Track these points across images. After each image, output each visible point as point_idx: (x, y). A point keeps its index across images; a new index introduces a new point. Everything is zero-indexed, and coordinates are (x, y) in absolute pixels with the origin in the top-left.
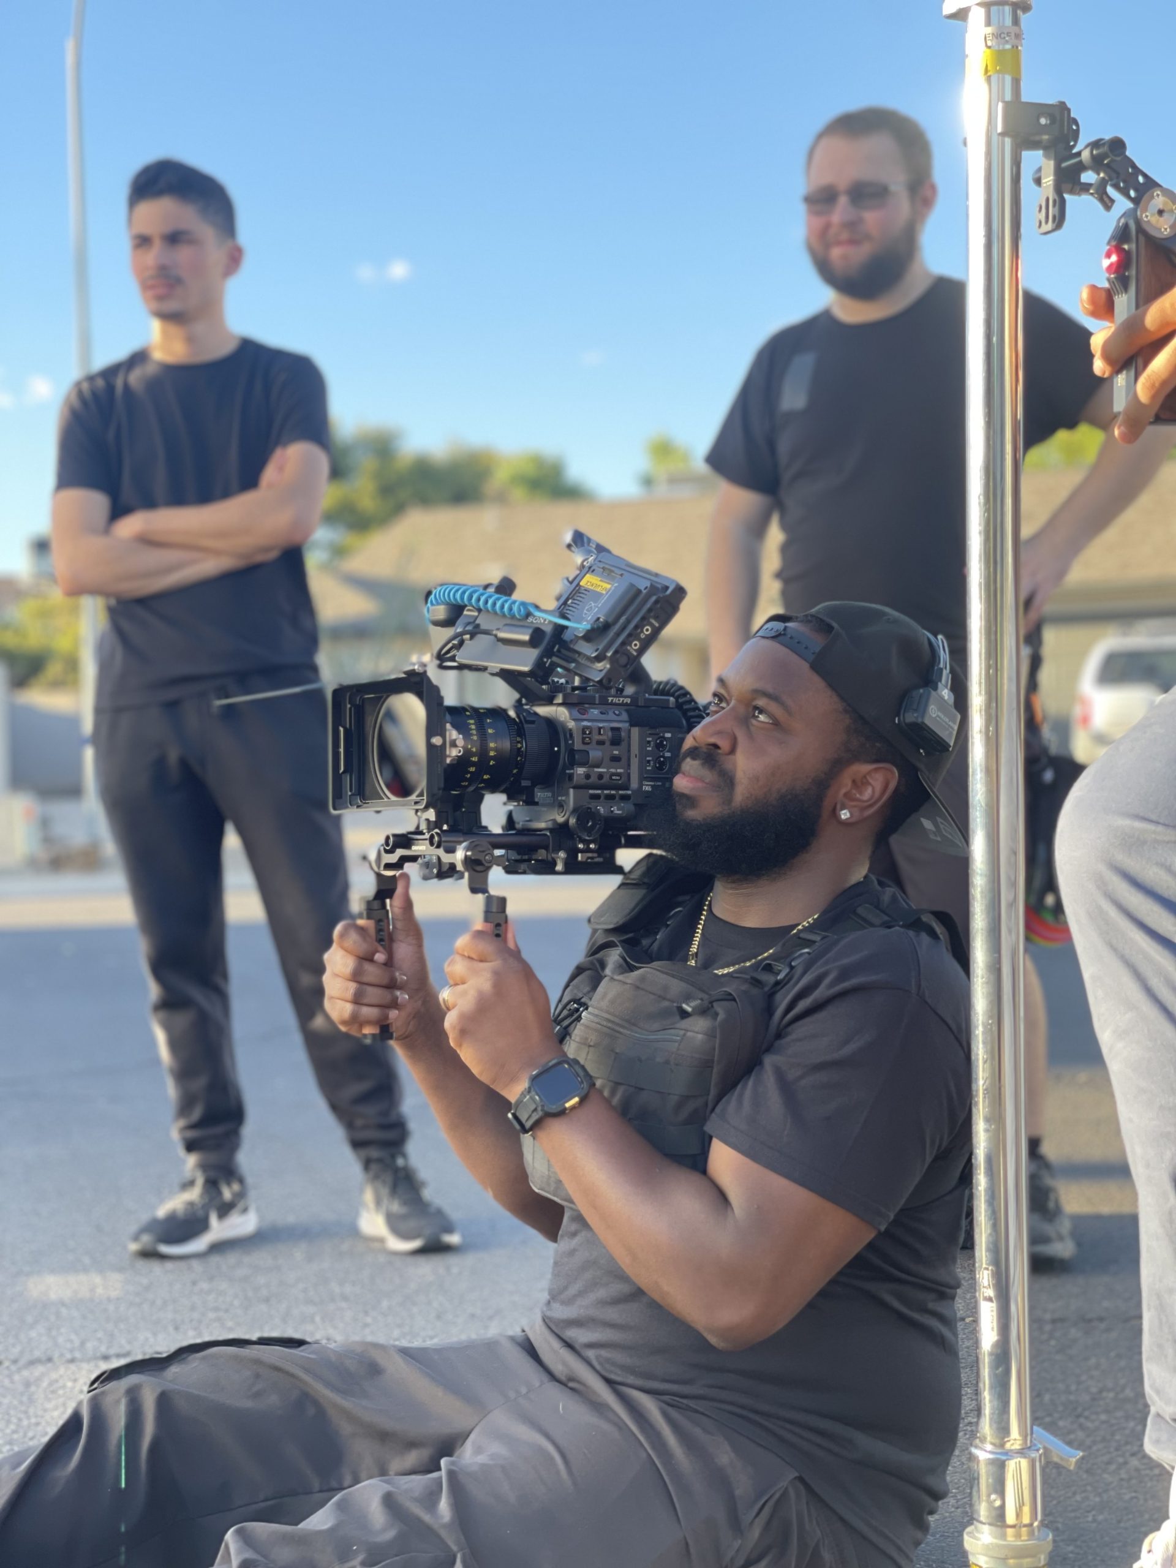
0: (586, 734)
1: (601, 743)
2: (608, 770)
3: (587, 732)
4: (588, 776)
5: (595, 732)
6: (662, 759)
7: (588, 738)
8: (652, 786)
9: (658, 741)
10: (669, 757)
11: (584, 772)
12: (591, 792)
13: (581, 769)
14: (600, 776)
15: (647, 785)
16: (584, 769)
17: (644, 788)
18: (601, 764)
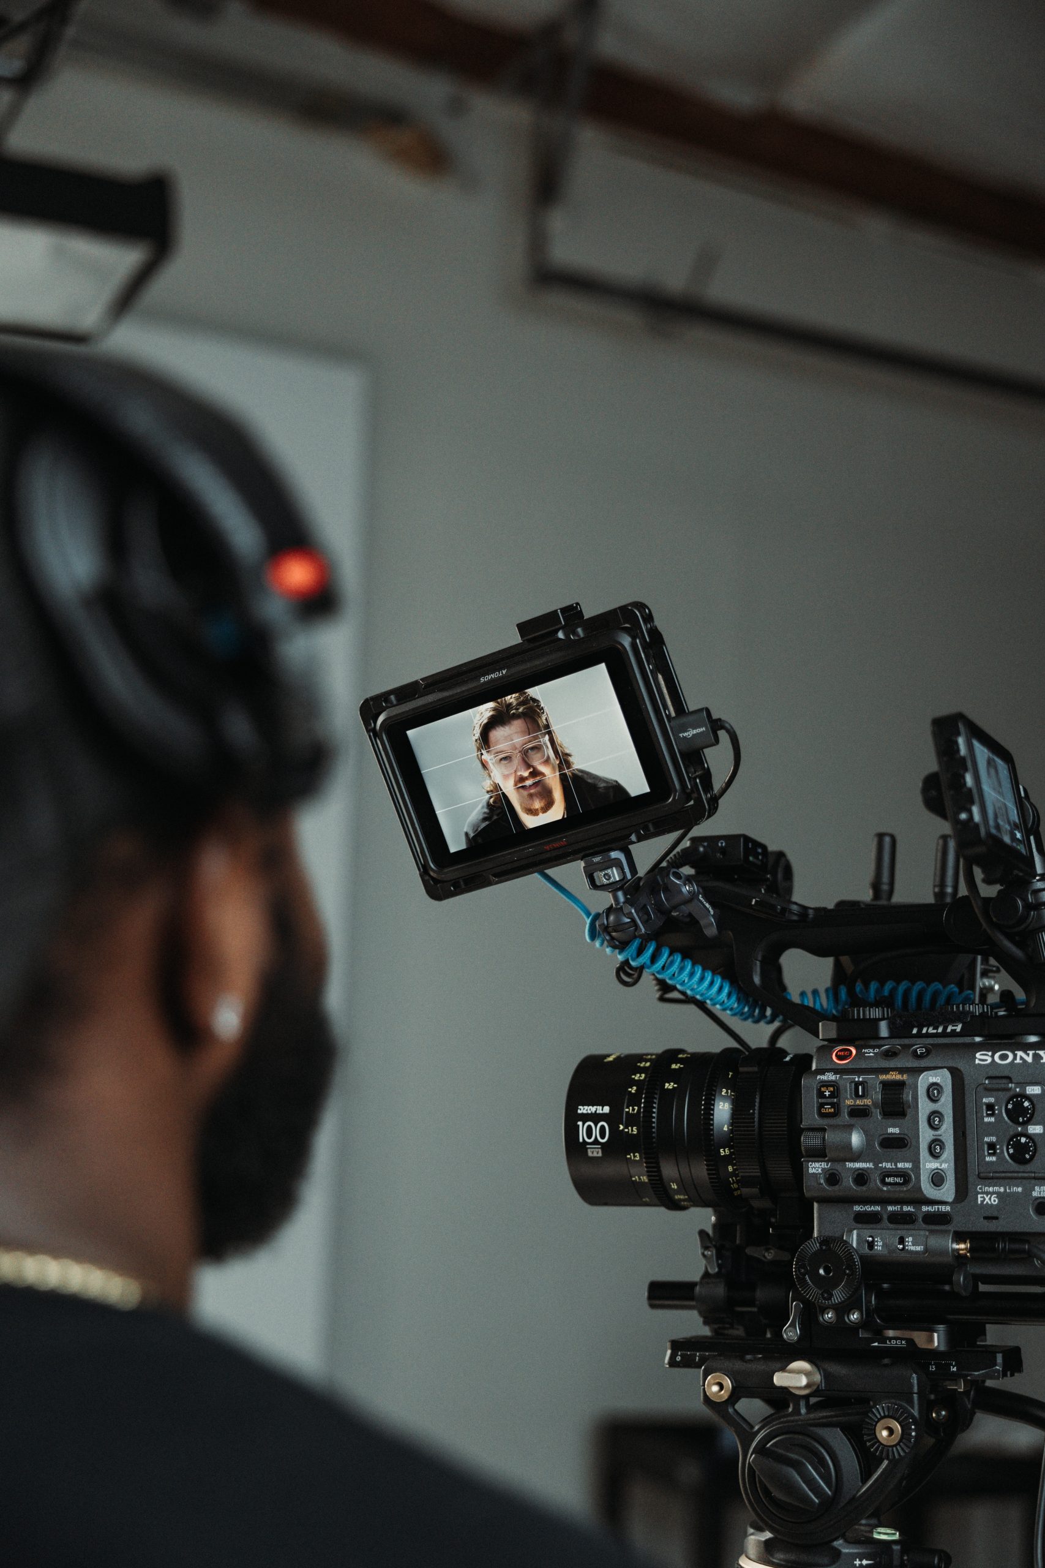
0: (825, 1096)
1: (859, 1113)
2: (876, 1165)
3: (827, 1094)
4: (833, 1178)
5: (849, 1088)
6: (1023, 1140)
7: (827, 1104)
8: (998, 1194)
9: (1010, 1106)
10: (1040, 1134)
11: (823, 1169)
12: (857, 1208)
13: (817, 1165)
14: (861, 1178)
15: (987, 1193)
16: (824, 1165)
17: (980, 1200)
18: (859, 1157)
